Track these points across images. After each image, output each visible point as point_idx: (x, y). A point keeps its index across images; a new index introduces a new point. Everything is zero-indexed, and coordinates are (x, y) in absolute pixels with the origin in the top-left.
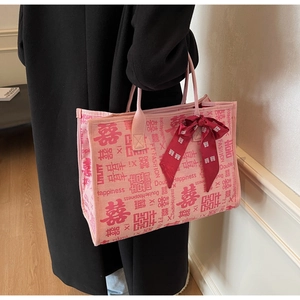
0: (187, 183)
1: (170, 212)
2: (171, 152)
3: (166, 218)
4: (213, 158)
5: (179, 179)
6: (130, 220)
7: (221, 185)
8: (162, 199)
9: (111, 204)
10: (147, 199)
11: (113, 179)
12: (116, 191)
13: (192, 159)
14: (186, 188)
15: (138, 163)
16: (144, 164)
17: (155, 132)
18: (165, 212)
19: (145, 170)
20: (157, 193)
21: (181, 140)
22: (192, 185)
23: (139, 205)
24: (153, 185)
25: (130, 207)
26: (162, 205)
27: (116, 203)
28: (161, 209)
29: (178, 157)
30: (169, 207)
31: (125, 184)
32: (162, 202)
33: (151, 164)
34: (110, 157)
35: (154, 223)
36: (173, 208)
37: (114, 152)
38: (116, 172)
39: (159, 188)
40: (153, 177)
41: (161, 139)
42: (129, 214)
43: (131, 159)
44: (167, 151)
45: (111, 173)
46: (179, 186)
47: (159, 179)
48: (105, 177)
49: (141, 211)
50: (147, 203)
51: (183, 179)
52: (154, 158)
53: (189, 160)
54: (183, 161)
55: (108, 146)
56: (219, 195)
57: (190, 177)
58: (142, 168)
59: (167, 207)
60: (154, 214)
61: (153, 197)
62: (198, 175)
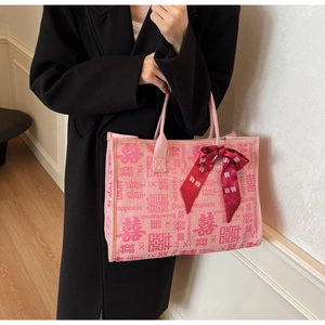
0: (205, 210)
1: (186, 238)
2: (192, 179)
3: (181, 243)
4: (234, 189)
6: (145, 239)
7: (241, 218)
8: (178, 223)
9: (128, 219)
10: (163, 220)
11: (131, 196)
12: (134, 208)
13: (212, 188)
14: (203, 216)
15: (157, 184)
16: (163, 185)
17: (176, 158)
18: (181, 237)
19: (164, 192)
20: (173, 216)
21: (202, 169)
22: (210, 214)
23: (155, 225)
24: (170, 207)
25: (146, 226)
26: (178, 229)
27: (132, 220)
28: (176, 232)
29: (198, 184)
30: (185, 232)
31: (143, 202)
32: (178, 226)
33: (170, 187)
34: (130, 175)
35: (169, 247)
36: (189, 234)
37: (135, 171)
38: (135, 190)
39: (176, 212)
40: (171, 200)
41: (182, 165)
42: (144, 232)
43: (150, 179)
44: (188, 178)
45: (130, 190)
46: (197, 212)
47: (177, 203)
48: (124, 193)
49: (156, 231)
50: (163, 224)
51: (201, 206)
52: (174, 182)
53: (209, 188)
54: (203, 188)
55: (129, 165)
56: (239, 229)
57: (209, 205)
58: (161, 189)
59: (183, 231)
60: (169, 237)
61: (169, 219)
62: (217, 204)
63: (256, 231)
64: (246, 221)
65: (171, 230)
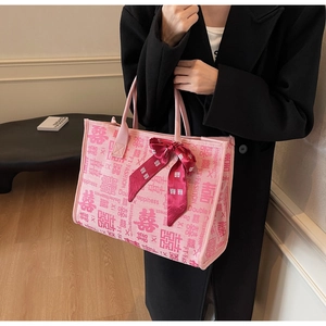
0: (148, 206)
1: (128, 226)
2: (143, 170)
4: (181, 193)
5: (140, 198)
7: (184, 228)
8: (122, 209)
10: (111, 202)
13: (160, 185)
14: (145, 210)
16: (116, 170)
17: (139, 149)
18: (123, 224)
19: (115, 176)
20: (118, 200)
21: (157, 163)
22: (152, 211)
23: (104, 204)
24: (117, 192)
25: (97, 201)
26: (121, 215)
29: (146, 177)
31: (99, 180)
32: (122, 212)
33: (122, 173)
34: (95, 154)
35: (114, 229)
36: (130, 223)
37: (99, 151)
38: (96, 168)
39: (121, 198)
40: (119, 185)
41: (141, 156)
43: (107, 161)
44: (140, 168)
46: (139, 205)
47: (124, 190)
48: (88, 169)
49: (104, 210)
50: (109, 205)
51: (145, 200)
53: (156, 184)
55: (95, 145)
56: (180, 238)
57: (152, 201)
60: (114, 219)
61: (115, 203)
62: (161, 204)
63: (199, 250)
64: (189, 234)
65: (115, 213)
